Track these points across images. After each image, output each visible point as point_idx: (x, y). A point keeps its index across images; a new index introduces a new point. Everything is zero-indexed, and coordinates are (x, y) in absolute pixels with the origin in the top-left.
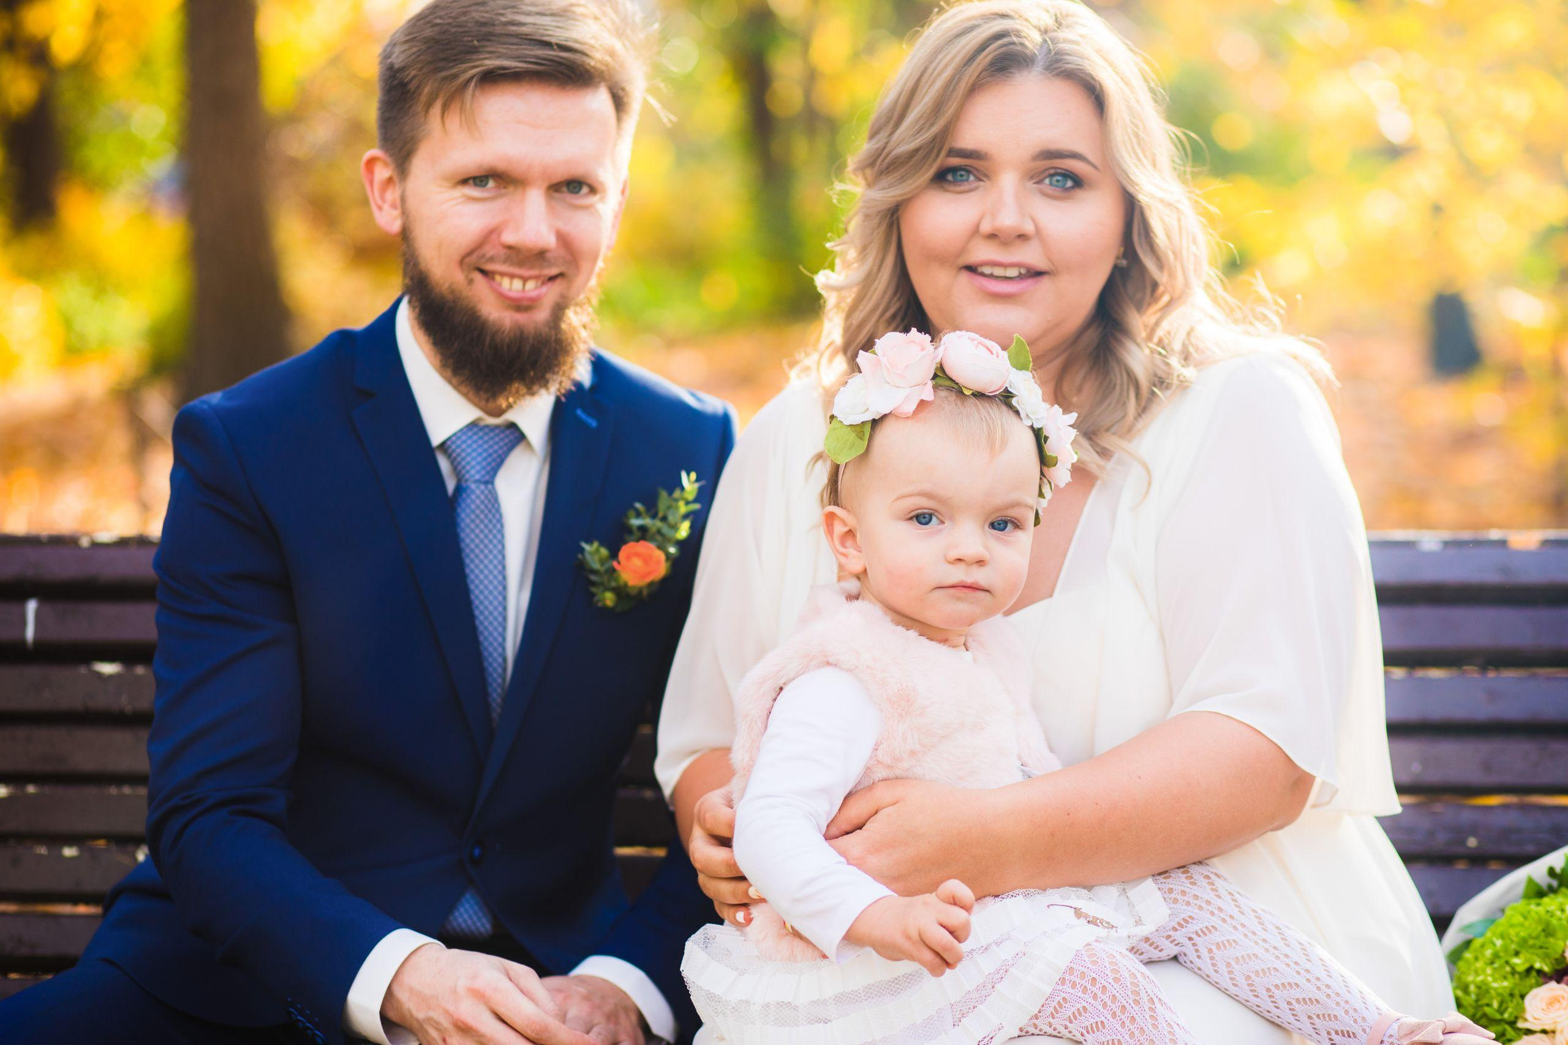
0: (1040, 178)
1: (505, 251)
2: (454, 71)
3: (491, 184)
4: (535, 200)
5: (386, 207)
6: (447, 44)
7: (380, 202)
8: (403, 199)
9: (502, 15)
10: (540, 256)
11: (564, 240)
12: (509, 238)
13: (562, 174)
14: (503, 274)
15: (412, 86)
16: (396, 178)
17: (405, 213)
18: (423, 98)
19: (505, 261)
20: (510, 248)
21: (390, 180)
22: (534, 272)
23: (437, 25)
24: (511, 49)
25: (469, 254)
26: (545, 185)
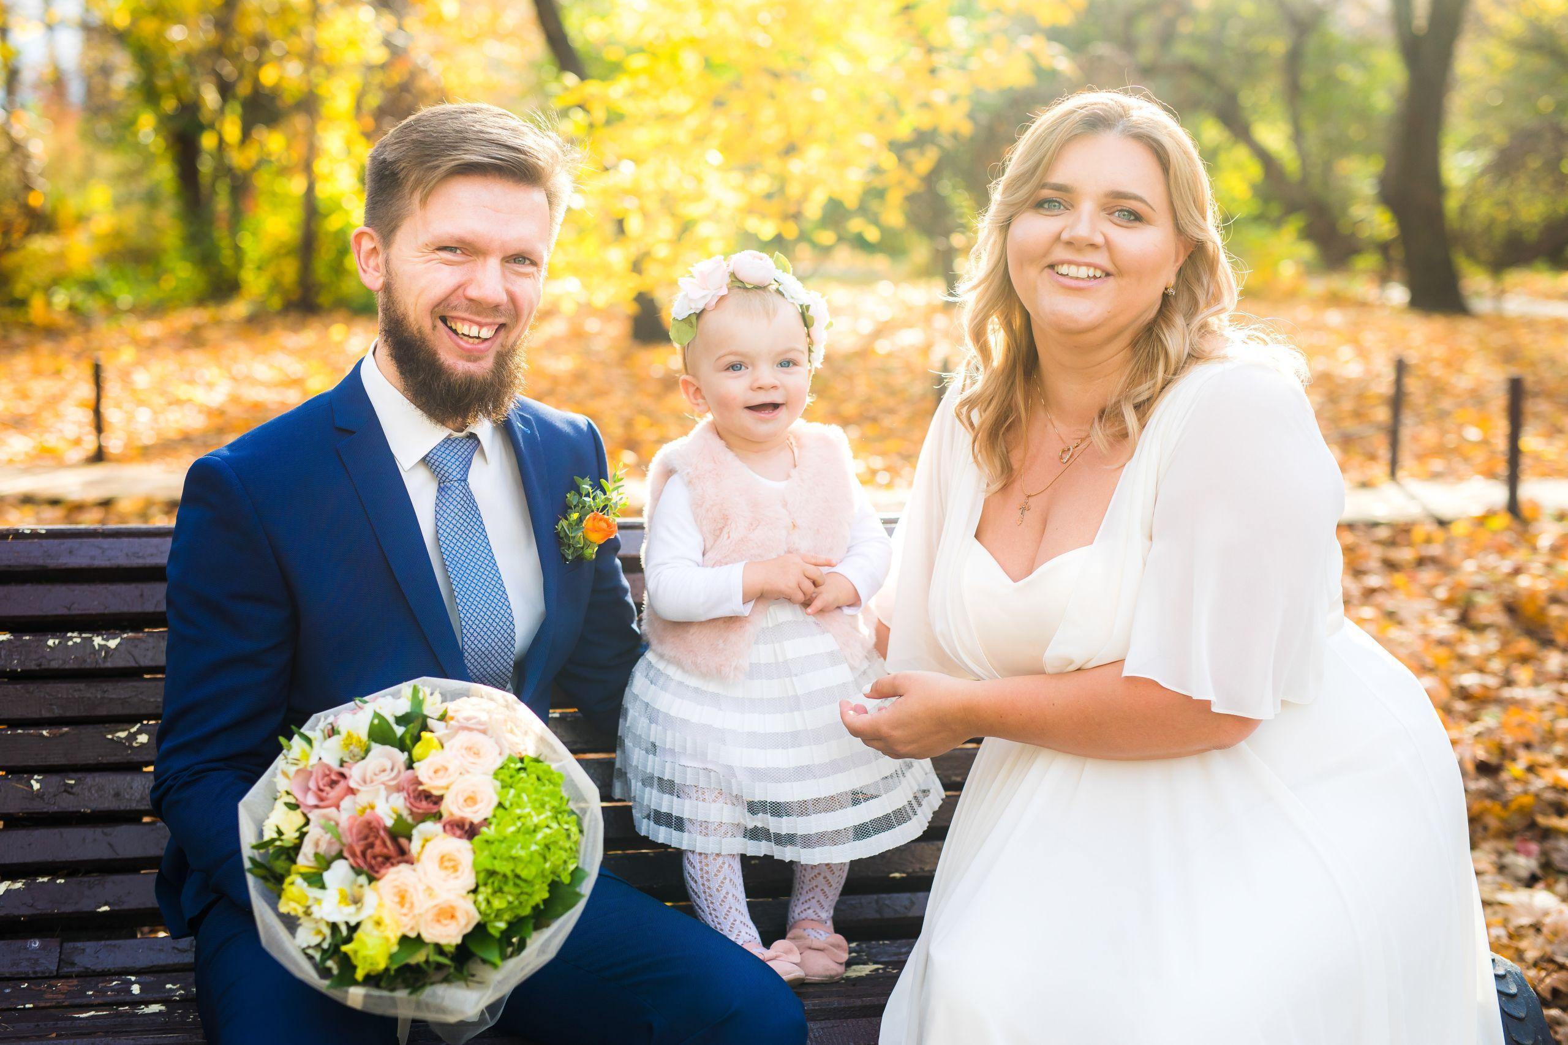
0: (1112, 211)
1: (467, 302)
2: (436, 163)
3: (458, 251)
4: (493, 264)
5: (370, 270)
6: (431, 145)
7: (365, 267)
8: (387, 262)
9: (473, 126)
10: (496, 308)
11: (512, 298)
12: (473, 292)
13: (514, 248)
14: (463, 319)
15: (401, 175)
16: (380, 247)
17: (388, 272)
18: (410, 184)
19: (466, 311)
20: (471, 300)
21: (374, 250)
22: (489, 320)
23: (421, 131)
24: (483, 149)
25: (438, 305)
26: (501, 256)
